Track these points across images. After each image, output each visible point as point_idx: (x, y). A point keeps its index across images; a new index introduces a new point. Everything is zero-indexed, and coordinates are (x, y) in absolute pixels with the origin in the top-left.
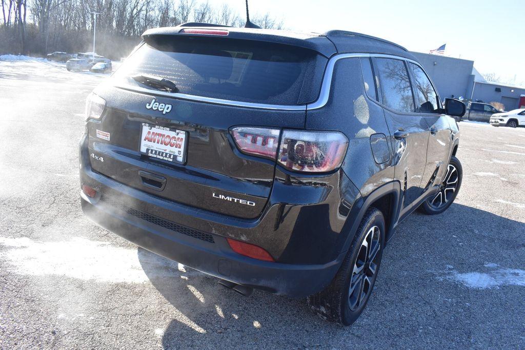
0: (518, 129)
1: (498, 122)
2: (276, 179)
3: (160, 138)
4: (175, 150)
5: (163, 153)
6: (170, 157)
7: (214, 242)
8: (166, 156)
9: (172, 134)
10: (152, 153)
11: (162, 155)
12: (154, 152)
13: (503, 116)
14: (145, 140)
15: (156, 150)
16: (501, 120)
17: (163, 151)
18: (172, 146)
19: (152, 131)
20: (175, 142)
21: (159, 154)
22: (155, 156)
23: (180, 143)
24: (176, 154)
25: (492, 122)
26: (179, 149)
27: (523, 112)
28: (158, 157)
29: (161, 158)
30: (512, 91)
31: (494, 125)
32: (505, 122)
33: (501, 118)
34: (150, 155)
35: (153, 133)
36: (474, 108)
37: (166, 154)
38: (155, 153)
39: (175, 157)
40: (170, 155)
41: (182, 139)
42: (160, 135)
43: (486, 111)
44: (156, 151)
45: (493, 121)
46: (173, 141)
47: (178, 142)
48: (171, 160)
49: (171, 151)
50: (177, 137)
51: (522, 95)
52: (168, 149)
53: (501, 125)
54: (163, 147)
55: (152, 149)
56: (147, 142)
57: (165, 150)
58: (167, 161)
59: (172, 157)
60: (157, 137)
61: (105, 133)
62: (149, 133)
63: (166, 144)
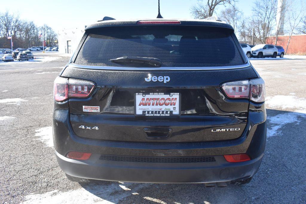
2: (251, 110)
3: (155, 102)
4: (171, 108)
5: (159, 111)
7: (215, 161)
8: (163, 113)
9: (167, 96)
10: (148, 113)
11: (159, 113)
12: (150, 112)
14: (140, 105)
15: (151, 110)
18: (167, 105)
19: (145, 98)
20: (170, 102)
21: (156, 113)
22: (152, 115)
23: (175, 102)
26: (174, 106)
28: (155, 115)
29: (159, 115)
34: (147, 115)
35: (148, 99)
37: (163, 111)
38: (152, 113)
39: (171, 112)
40: (167, 112)
41: (176, 99)
42: (154, 99)
46: (168, 102)
47: (172, 102)
48: (169, 115)
50: (171, 98)
52: (164, 108)
54: (159, 107)
55: (148, 110)
56: (142, 106)
57: (160, 109)
58: (165, 116)
59: (169, 112)
60: (152, 102)
61: (94, 107)
62: (143, 99)
63: (161, 105)
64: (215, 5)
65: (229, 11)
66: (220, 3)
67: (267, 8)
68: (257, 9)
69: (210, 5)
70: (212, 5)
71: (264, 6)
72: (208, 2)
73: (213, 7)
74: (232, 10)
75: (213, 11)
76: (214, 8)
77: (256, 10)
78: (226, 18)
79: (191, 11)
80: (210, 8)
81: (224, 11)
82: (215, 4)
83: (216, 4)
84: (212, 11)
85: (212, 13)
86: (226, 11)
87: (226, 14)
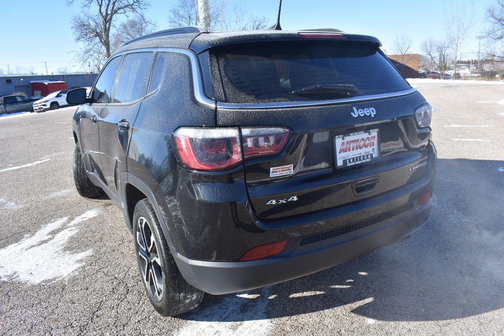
0: (60, 109)
1: (42, 108)
3: (355, 144)
4: (369, 150)
5: (360, 157)
6: (367, 158)
8: (364, 159)
9: (366, 135)
10: (350, 162)
11: (360, 160)
12: (351, 160)
13: (44, 102)
14: (340, 153)
15: (352, 157)
16: (44, 105)
17: (359, 155)
18: (366, 146)
19: (345, 141)
20: (369, 142)
21: (357, 160)
22: (354, 163)
23: (373, 141)
24: (371, 152)
25: (37, 110)
27: (58, 94)
28: (357, 163)
29: (360, 162)
30: (22, 80)
31: (38, 112)
32: (48, 106)
33: (43, 104)
34: (349, 165)
35: (347, 142)
36: (8, 101)
37: (364, 156)
38: (353, 161)
39: (372, 155)
40: (367, 156)
41: (375, 137)
42: (354, 141)
43: (19, 102)
44: (353, 159)
45: (37, 108)
46: (367, 142)
47: (371, 141)
48: (370, 160)
49: (366, 153)
50: (370, 136)
51: (32, 82)
52: (363, 151)
53: (45, 110)
54: (359, 151)
55: (349, 158)
56: (343, 154)
57: (360, 154)
58: (366, 162)
59: (369, 156)
60: (352, 145)
61: (286, 166)
62: (343, 143)
63: (361, 148)
64: (112, 15)
65: (133, 24)
66: (119, 11)
67: (190, 18)
68: (175, 20)
69: (104, 14)
70: (107, 14)
71: (186, 16)
72: (100, 10)
73: (108, 17)
74: (138, 23)
75: (110, 24)
76: (111, 19)
77: (175, 22)
78: (129, 35)
79: (73, 26)
80: (105, 20)
81: (125, 23)
82: (112, 12)
83: (115, 12)
84: (108, 24)
85: (109, 28)
86: (128, 24)
87: (128, 28)
